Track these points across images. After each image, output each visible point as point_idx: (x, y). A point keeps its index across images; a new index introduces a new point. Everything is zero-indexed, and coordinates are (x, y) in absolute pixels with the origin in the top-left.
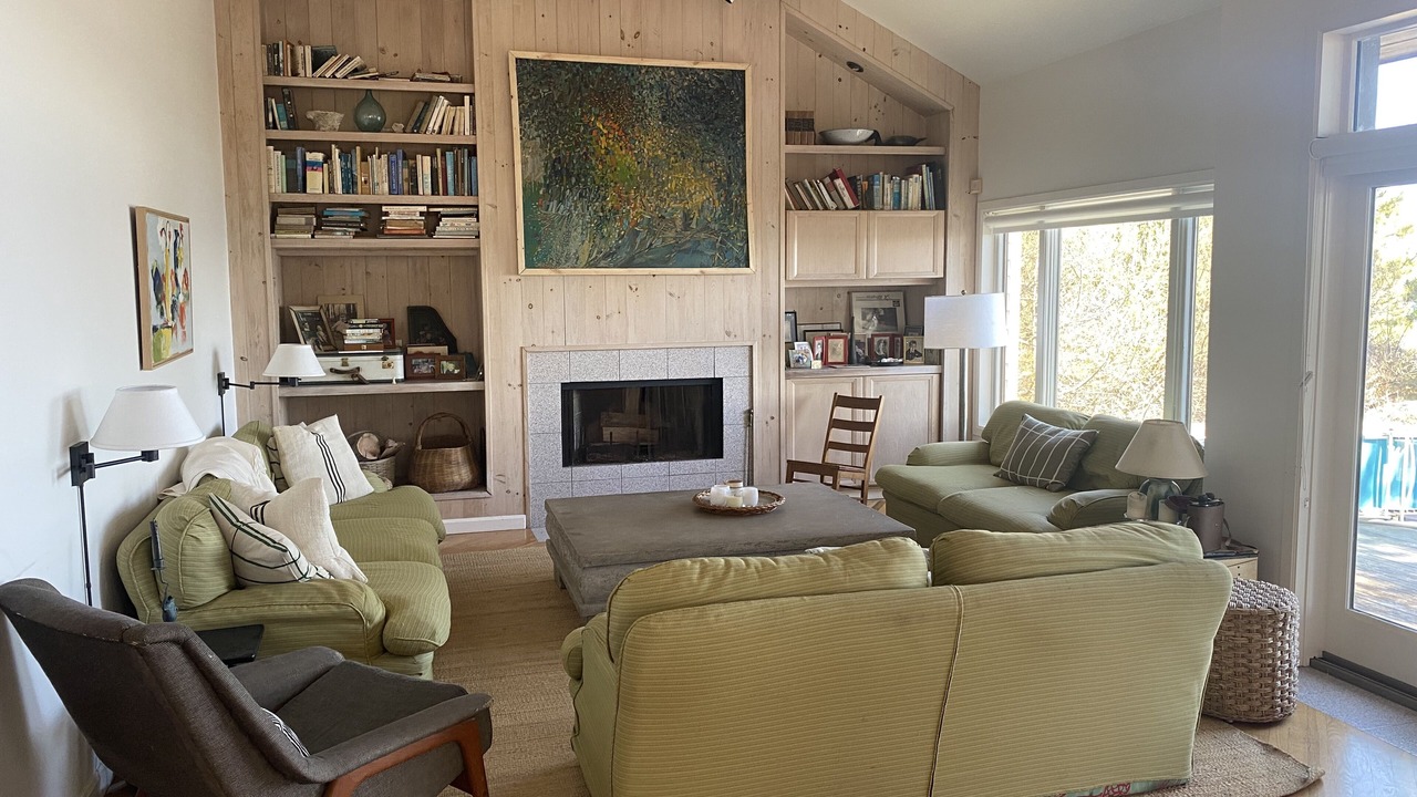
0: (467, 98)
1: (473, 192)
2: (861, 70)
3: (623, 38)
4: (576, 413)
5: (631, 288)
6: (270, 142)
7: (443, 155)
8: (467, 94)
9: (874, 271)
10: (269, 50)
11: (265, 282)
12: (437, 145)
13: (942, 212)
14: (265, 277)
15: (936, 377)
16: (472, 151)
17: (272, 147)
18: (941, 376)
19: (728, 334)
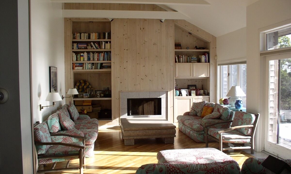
0: (109, 42)
1: (110, 60)
2: (191, 34)
3: (141, 29)
4: (131, 105)
5: (142, 79)
6: (73, 52)
7: (104, 53)
8: (109, 41)
9: (195, 75)
10: (73, 35)
11: (71, 78)
12: (103, 51)
13: (209, 63)
14: (71, 77)
15: (208, 98)
16: (110, 52)
17: (73, 53)
18: (209, 98)
19: (162, 88)
